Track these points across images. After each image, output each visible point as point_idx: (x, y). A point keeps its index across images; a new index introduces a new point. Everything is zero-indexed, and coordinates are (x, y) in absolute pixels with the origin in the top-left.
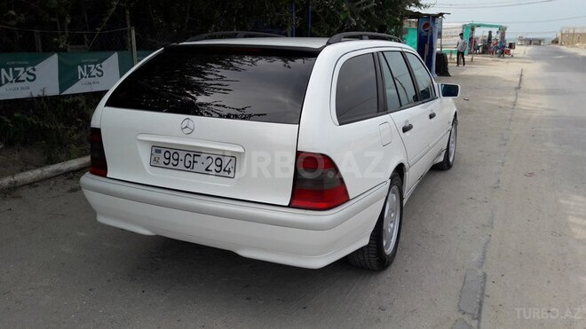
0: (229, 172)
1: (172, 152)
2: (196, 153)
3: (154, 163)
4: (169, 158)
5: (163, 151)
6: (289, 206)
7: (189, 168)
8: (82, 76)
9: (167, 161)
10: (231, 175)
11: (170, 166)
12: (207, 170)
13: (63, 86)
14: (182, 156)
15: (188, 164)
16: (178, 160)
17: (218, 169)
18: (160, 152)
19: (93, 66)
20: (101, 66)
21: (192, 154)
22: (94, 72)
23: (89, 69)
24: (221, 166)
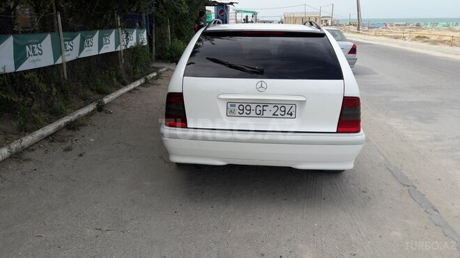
0: (291, 114)
1: (245, 105)
2: (264, 104)
3: (230, 113)
4: (243, 110)
5: (237, 105)
6: (337, 132)
7: (260, 115)
8: (29, 55)
9: (241, 112)
10: (293, 116)
11: (244, 114)
12: (274, 115)
13: (17, 64)
14: (253, 107)
15: (258, 112)
16: (250, 110)
17: (283, 113)
18: (235, 106)
19: (35, 46)
20: (41, 46)
21: (261, 105)
22: (37, 51)
23: (33, 48)
24: (285, 111)
